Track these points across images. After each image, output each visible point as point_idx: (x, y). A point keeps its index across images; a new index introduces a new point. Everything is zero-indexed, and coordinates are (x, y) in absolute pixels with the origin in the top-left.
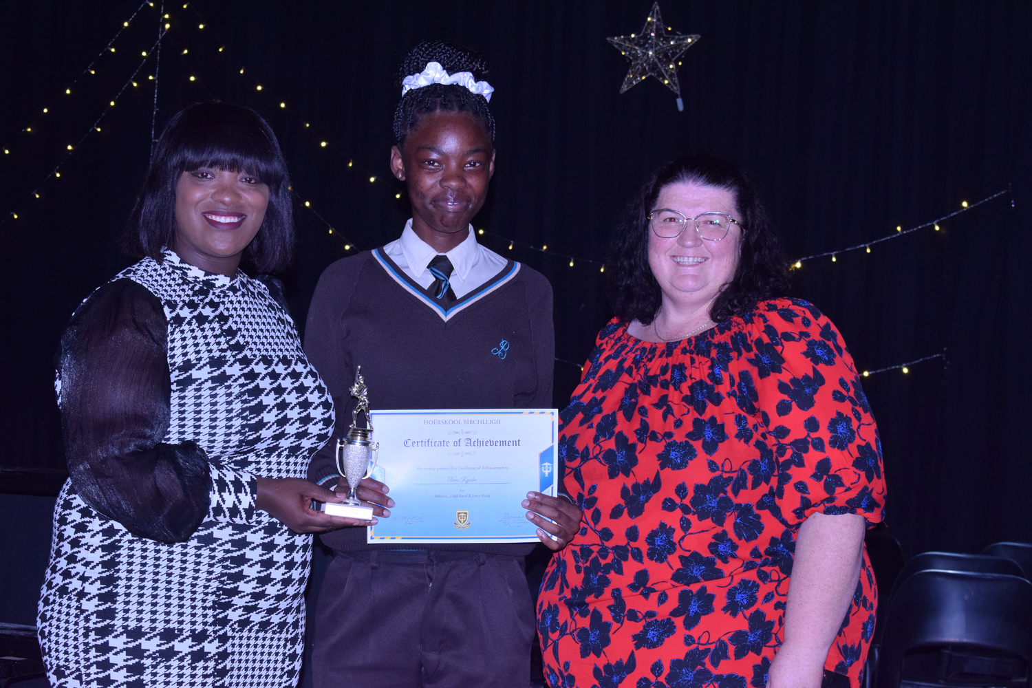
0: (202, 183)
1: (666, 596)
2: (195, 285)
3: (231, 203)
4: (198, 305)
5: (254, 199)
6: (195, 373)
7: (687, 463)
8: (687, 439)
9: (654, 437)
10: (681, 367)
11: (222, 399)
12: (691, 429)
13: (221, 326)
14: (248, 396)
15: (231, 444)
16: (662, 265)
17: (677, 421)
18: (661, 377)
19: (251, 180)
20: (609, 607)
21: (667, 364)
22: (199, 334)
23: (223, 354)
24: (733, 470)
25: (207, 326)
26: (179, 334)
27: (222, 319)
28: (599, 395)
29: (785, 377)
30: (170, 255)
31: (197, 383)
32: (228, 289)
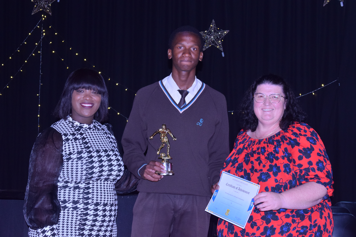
0: (80, 94)
1: (259, 228)
2: (76, 128)
3: (89, 100)
4: (76, 134)
5: (97, 99)
6: (72, 156)
7: (267, 179)
8: (267, 171)
9: (256, 171)
10: (264, 148)
11: (80, 165)
12: (269, 168)
13: (83, 141)
14: (89, 164)
15: (83, 179)
16: (258, 112)
17: (264, 165)
18: (257, 151)
19: (95, 92)
20: (240, 231)
21: (259, 147)
22: (74, 144)
23: (82, 150)
24: (283, 182)
25: (77, 141)
26: (67, 144)
27: (84, 138)
28: (237, 156)
29: (301, 148)
30: (69, 118)
31: (72, 159)
32: (88, 128)
